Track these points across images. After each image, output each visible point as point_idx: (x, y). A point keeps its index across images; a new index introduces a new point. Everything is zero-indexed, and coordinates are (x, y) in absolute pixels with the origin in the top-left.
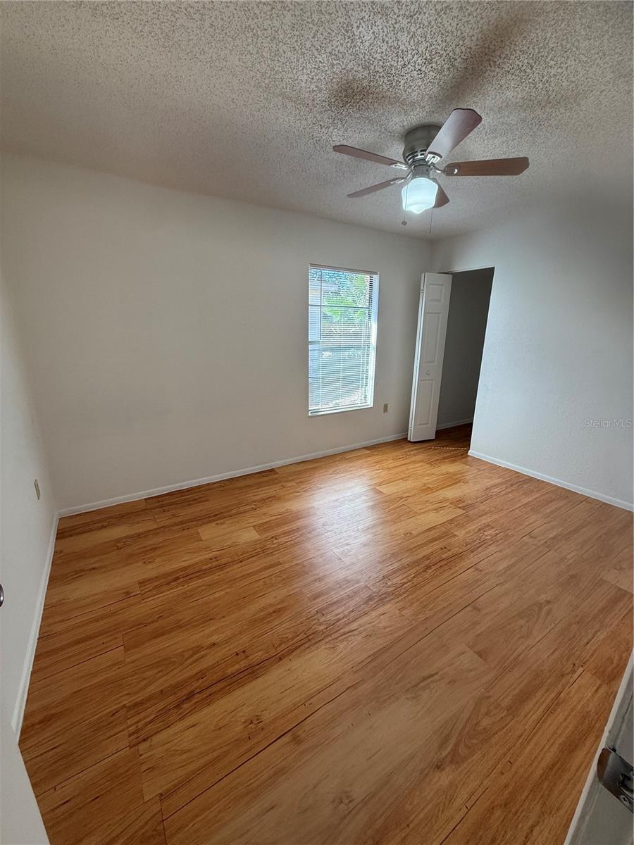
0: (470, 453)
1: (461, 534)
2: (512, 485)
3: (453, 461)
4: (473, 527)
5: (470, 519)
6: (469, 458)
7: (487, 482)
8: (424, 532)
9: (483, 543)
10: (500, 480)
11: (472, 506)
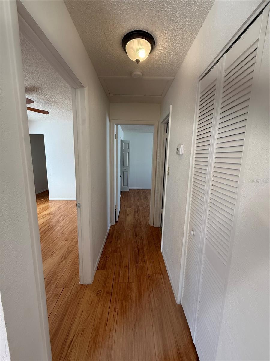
0: (50, 199)
1: (53, 221)
2: (66, 204)
3: (44, 203)
4: (57, 218)
5: (55, 216)
6: (50, 201)
7: (58, 206)
8: (41, 225)
9: (61, 220)
10: (62, 204)
11: (55, 213)
